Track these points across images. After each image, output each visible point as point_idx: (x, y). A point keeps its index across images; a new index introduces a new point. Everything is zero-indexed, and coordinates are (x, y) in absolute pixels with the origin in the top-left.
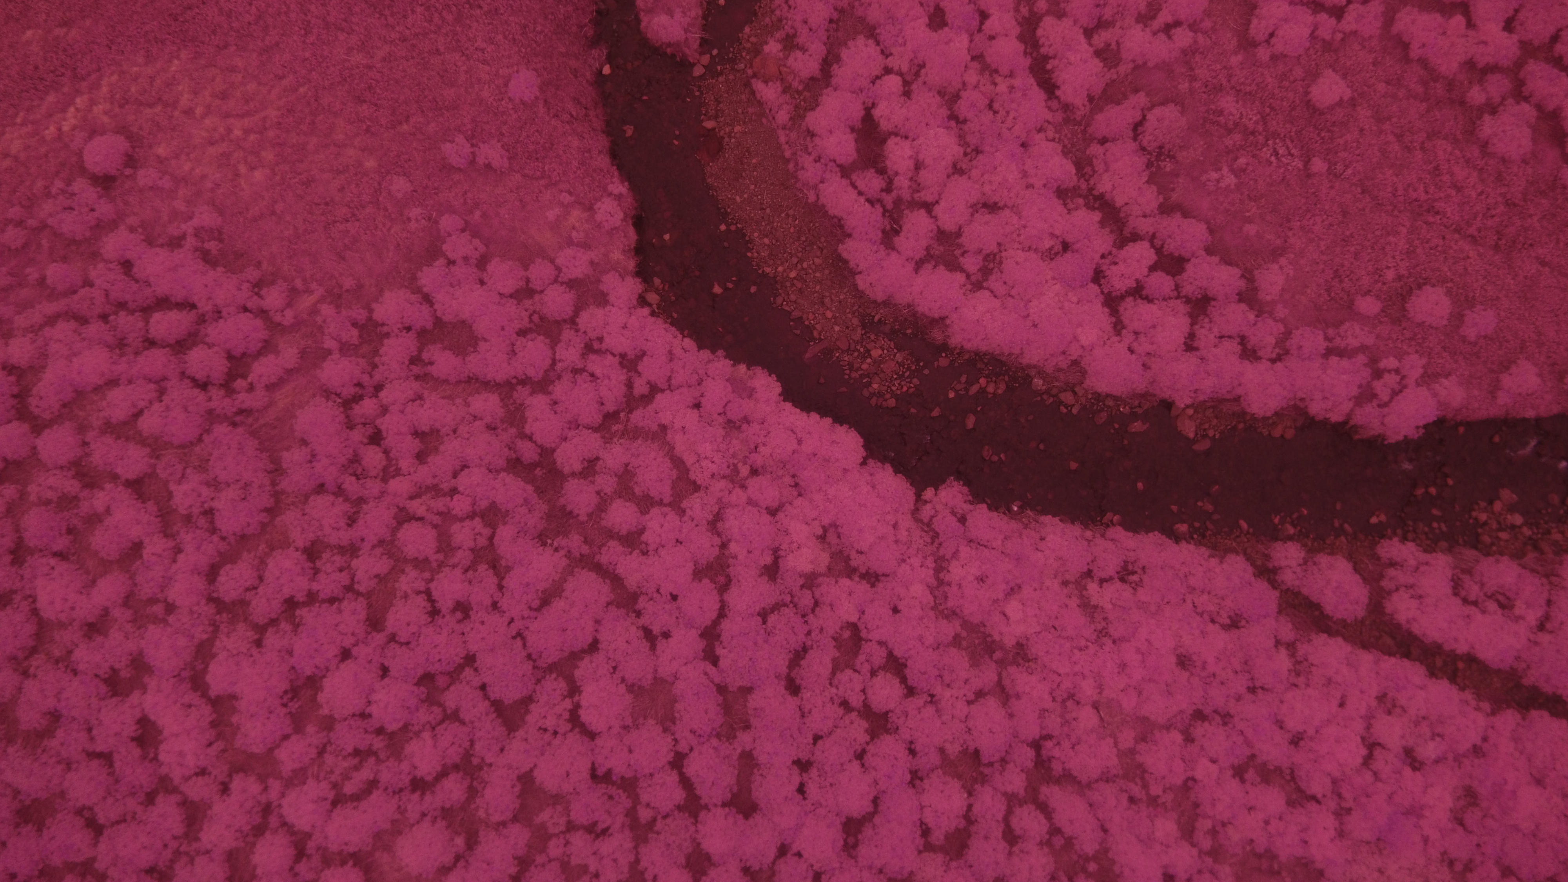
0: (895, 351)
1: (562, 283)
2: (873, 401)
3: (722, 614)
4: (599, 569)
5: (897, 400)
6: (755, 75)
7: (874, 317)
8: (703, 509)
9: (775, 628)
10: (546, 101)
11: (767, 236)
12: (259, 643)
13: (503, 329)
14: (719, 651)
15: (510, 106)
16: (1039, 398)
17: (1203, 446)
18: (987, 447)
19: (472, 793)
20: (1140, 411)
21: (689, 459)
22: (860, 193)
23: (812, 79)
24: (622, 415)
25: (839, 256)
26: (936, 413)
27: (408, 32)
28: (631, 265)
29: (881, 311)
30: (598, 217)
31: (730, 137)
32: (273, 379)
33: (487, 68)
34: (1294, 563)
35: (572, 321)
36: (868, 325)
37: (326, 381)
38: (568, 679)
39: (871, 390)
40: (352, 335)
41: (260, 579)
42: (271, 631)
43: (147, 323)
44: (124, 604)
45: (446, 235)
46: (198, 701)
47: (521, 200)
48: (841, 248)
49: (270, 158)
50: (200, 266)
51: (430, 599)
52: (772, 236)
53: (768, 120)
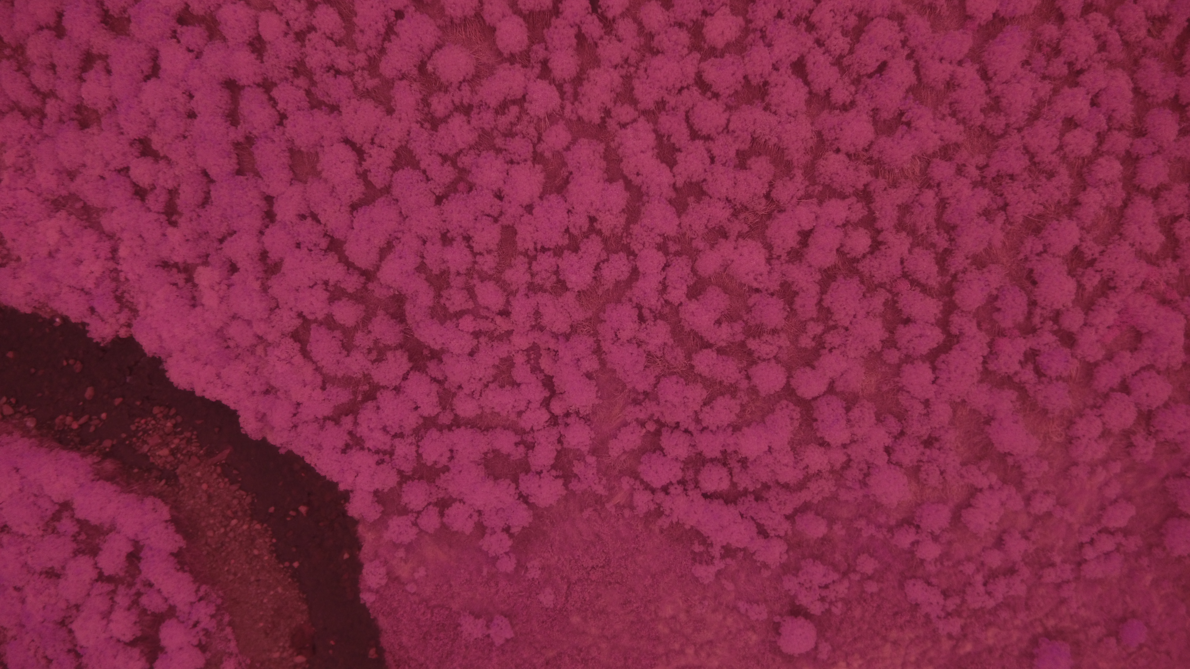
0: (149, 454)
1: (412, 511)
2: (173, 411)
3: (261, 233)
4: (361, 272)
5: (152, 412)
7: (166, 483)
8: (282, 316)
9: (221, 222)
11: (256, 556)
12: (592, 220)
13: (460, 472)
14: (262, 203)
16: (32, 410)
18: (78, 371)
19: (425, 102)
21: (298, 359)
22: (159, 591)
24: (360, 398)
25: (187, 536)
26: (118, 401)
28: (360, 531)
29: (158, 488)
30: (383, 570)
31: (284, 647)
32: (623, 430)
35: (404, 478)
36: (171, 477)
37: (587, 428)
38: (368, 184)
39: (173, 421)
40: (578, 468)
41: (597, 268)
42: (585, 228)
43: (731, 480)
44: (698, 251)
45: (511, 554)
46: (632, 177)
47: (451, 586)
48: (183, 544)
49: (660, 627)
50: (704, 530)
51: (470, 247)
52: (251, 556)
53: (244, 661)
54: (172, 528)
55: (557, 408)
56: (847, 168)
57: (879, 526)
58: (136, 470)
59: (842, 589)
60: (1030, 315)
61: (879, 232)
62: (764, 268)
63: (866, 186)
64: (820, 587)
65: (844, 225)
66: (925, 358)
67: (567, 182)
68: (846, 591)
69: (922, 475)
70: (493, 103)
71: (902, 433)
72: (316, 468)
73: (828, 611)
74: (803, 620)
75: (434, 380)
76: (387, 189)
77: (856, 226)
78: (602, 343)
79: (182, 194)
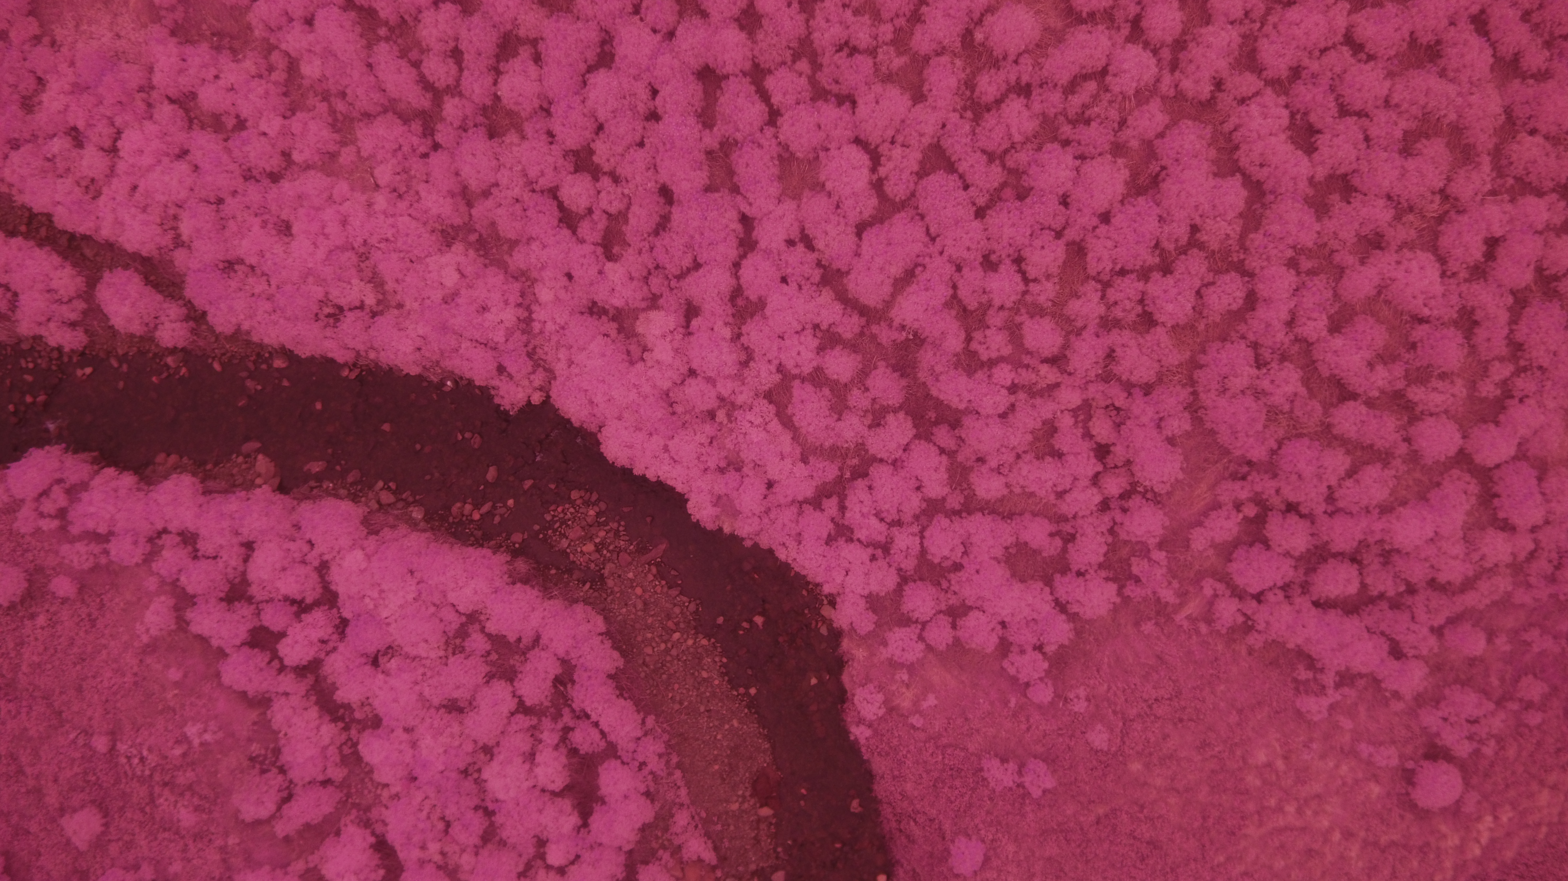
0: (568, 550)
1: (916, 621)
2: (595, 497)
3: (737, 265)
4: (863, 311)
5: (569, 498)
6: (714, 868)
7: (591, 588)
8: (759, 373)
9: (684, 252)
10: (944, 838)
11: (704, 680)
12: (1194, 229)
13: (978, 572)
14: (739, 227)
15: (983, 832)
16: (418, 497)
17: (250, 446)
18: (476, 446)
19: (970, 84)
20: (313, 483)
21: (775, 425)
22: (596, 724)
23: (646, 863)
24: (848, 475)
25: (624, 654)
26: (528, 484)
28: (845, 644)
29: (581, 594)
30: (880, 697)
31: (744, 797)
32: (1213, 514)
34: (167, 325)
35: (904, 579)
36: (597, 580)
37: (1158, 512)
38: (884, 196)
39: (596, 509)
40: (1138, 567)
41: (1200, 295)
42: (1183, 242)
43: (1361, 581)
44: (1342, 269)
45: (1046, 680)
46: (1254, 170)
47: (966, 719)
48: (621, 663)
49: (1250, 778)
50: (1315, 650)
51: (1023, 273)
52: (699, 680)
53: (699, 814)
54: (608, 644)
55: (1110, 487)
62: (1437, 289)
64: (1469, 722)
67: (1159, 179)
70: (1064, 78)
72: (794, 565)
73: (1477, 753)
75: (942, 451)
76: (910, 202)
78: (1201, 396)
79: (632, 221)
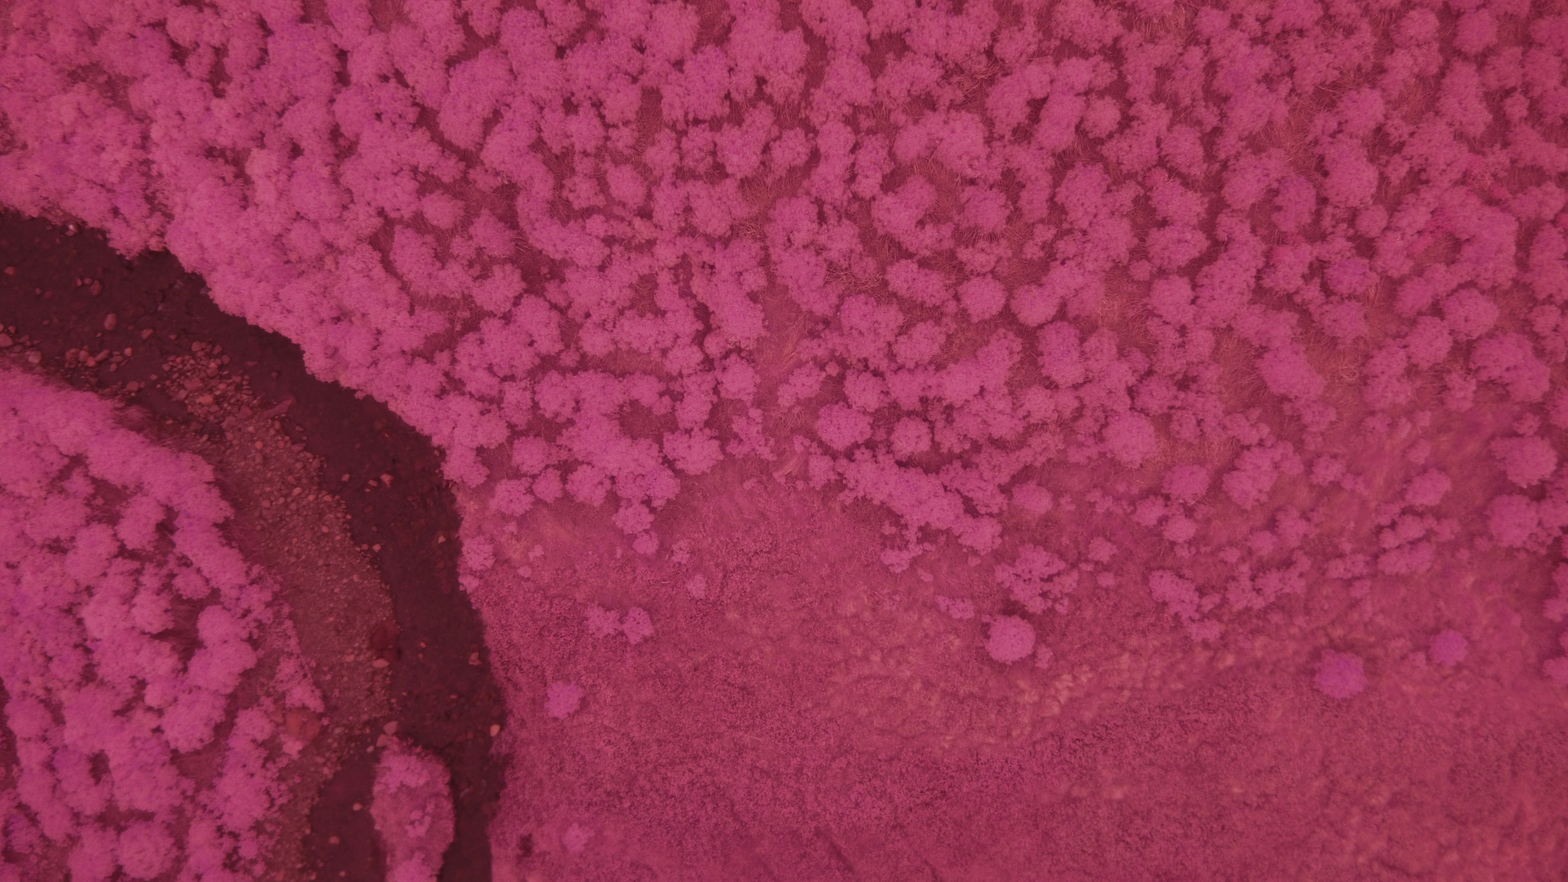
0: (186, 401)
1: (525, 475)
2: (217, 349)
3: (331, 101)
5: (190, 349)
6: (320, 716)
7: (208, 440)
8: (357, 214)
9: (281, 86)
10: (545, 684)
11: (324, 535)
12: (761, 81)
13: (588, 427)
14: (332, 60)
15: (583, 678)
16: (35, 342)
18: (96, 293)
21: (378, 272)
22: (199, 571)
23: (246, 707)
24: (458, 328)
25: (235, 505)
26: (146, 333)
27: (690, 766)
29: (198, 444)
30: (489, 548)
31: (360, 649)
32: (797, 372)
33: (606, 722)
35: (515, 433)
36: (216, 432)
37: (751, 369)
38: (469, 32)
39: (219, 362)
40: (738, 425)
41: (766, 149)
42: (751, 94)
43: (933, 440)
44: (897, 128)
45: (652, 533)
46: (813, 24)
47: (575, 571)
48: (229, 512)
49: (839, 627)
50: (897, 506)
51: (602, 117)
52: (319, 534)
53: (308, 664)
54: (216, 492)
55: (713, 346)
56: (1093, 16)
57: (1117, 499)
58: (169, 422)
59: (1070, 582)
60: (1318, 215)
61: (1130, 104)
62: (980, 149)
63: (1116, 40)
64: (1042, 579)
65: (1086, 94)
66: (1182, 271)
67: (729, 30)
68: (1075, 585)
69: (1174, 426)
71: (1150, 373)
72: (403, 416)
73: (1052, 610)
74: (1018, 619)
75: (554, 306)
76: (494, 39)
77: (1101, 95)
78: (771, 250)
79: (231, 53)
